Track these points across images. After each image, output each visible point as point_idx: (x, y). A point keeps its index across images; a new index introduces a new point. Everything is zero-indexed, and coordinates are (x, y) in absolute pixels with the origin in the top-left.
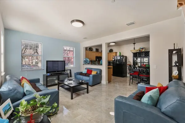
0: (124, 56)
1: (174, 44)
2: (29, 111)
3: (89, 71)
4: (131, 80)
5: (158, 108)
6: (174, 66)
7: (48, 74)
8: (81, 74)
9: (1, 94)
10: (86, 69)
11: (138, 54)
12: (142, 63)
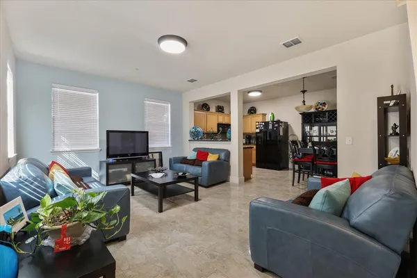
0: (281, 122)
1: (392, 86)
2: (61, 222)
3: (202, 154)
4: (297, 174)
5: (344, 218)
6: (391, 135)
7: (111, 160)
8: (184, 161)
9: (4, 187)
10: (195, 150)
11: (313, 116)
12: (323, 137)
